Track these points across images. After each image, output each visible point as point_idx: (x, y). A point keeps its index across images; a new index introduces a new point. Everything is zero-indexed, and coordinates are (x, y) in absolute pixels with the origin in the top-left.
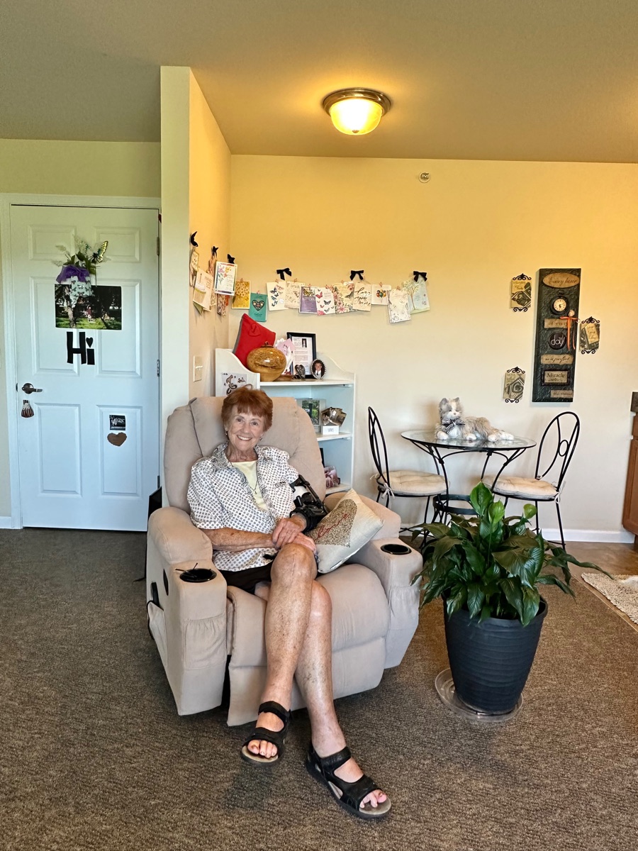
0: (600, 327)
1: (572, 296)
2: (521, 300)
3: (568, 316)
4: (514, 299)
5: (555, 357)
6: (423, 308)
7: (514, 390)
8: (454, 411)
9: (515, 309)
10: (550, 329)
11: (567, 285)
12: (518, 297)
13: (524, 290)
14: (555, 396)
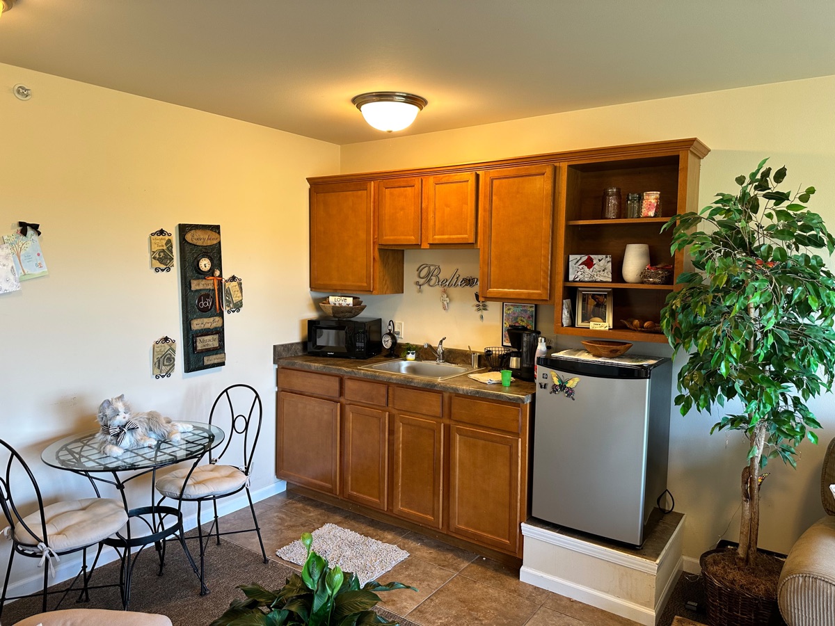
0: (243, 285)
1: (214, 253)
2: (162, 259)
3: (213, 276)
4: (154, 258)
5: (206, 320)
6: (38, 272)
7: (165, 363)
8: (122, 414)
9: (157, 270)
10: (197, 291)
11: (209, 243)
12: (160, 255)
13: (165, 248)
14: (209, 363)
